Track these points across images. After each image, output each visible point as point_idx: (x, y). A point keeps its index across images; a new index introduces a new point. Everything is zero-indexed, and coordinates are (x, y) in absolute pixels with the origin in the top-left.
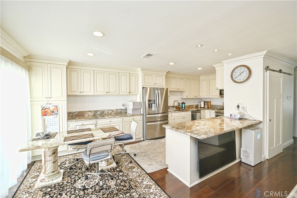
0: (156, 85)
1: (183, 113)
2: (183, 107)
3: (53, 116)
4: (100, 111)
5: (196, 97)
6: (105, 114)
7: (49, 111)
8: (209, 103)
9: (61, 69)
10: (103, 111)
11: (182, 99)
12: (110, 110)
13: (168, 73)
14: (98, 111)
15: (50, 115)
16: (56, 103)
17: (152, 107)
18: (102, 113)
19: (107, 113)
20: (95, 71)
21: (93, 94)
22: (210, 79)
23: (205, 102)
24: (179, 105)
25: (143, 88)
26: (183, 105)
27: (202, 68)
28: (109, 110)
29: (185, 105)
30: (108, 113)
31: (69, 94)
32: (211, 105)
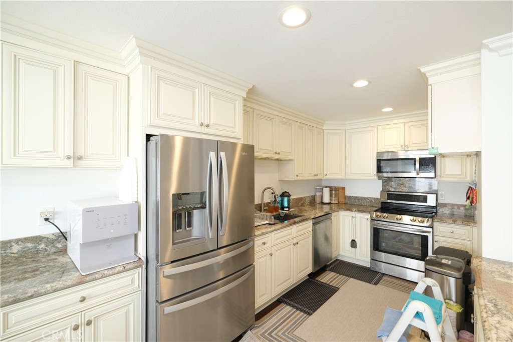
0: (207, 130)
1: (294, 228)
2: (286, 204)
5: (315, 178)
8: (341, 191)
11: (282, 181)
13: (252, 92)
17: (190, 224)
22: (347, 131)
23: (331, 189)
24: (275, 200)
25: (148, 137)
26: (286, 199)
27: (370, 82)
29: (291, 197)
32: (345, 197)
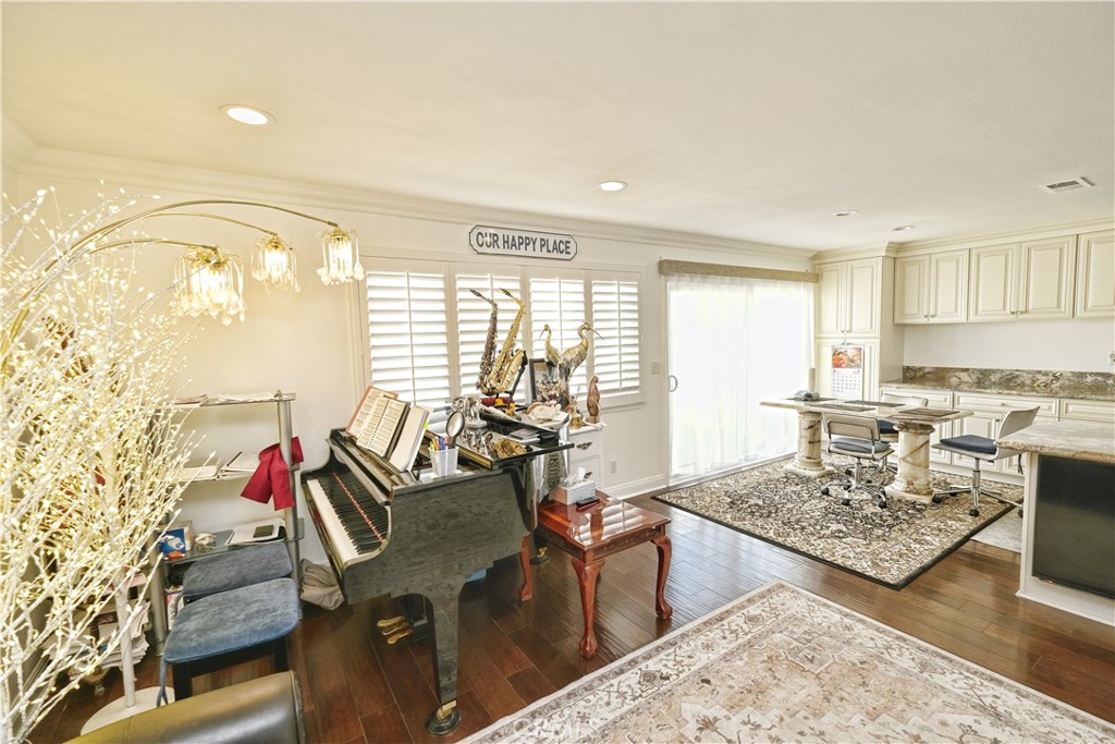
3: (853, 370)
4: (1002, 371)
6: (1023, 385)
7: (845, 358)
9: (870, 269)
10: (1011, 374)
12: (1046, 374)
14: (994, 371)
15: (846, 367)
16: (859, 342)
18: (1010, 380)
19: (1028, 382)
20: (973, 252)
21: (963, 319)
28: (1039, 372)
30: (1034, 382)
31: (898, 321)
